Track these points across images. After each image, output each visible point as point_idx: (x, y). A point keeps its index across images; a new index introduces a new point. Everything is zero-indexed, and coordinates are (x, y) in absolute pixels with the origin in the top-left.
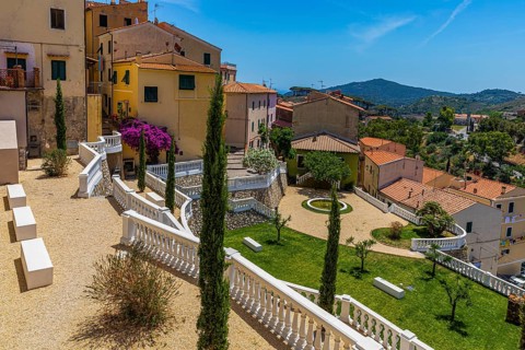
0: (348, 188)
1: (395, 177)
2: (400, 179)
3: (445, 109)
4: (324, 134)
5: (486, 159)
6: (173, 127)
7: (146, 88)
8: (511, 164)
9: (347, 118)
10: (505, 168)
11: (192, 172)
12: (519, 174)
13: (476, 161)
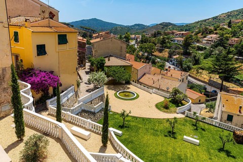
0: (128, 83)
1: (143, 74)
2: (145, 74)
3: (127, 33)
4: (112, 56)
5: (146, 54)
6: (56, 70)
7: (37, 46)
8: (155, 56)
9: (121, 47)
10: (153, 57)
11: (69, 96)
12: (159, 60)
13: (143, 55)
